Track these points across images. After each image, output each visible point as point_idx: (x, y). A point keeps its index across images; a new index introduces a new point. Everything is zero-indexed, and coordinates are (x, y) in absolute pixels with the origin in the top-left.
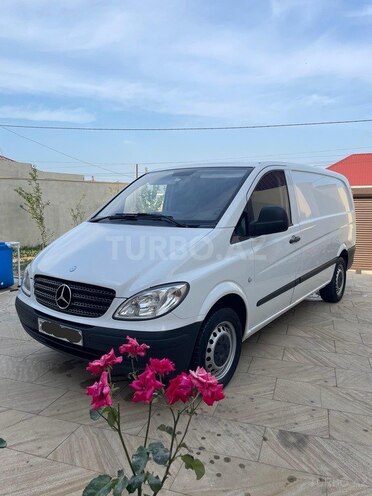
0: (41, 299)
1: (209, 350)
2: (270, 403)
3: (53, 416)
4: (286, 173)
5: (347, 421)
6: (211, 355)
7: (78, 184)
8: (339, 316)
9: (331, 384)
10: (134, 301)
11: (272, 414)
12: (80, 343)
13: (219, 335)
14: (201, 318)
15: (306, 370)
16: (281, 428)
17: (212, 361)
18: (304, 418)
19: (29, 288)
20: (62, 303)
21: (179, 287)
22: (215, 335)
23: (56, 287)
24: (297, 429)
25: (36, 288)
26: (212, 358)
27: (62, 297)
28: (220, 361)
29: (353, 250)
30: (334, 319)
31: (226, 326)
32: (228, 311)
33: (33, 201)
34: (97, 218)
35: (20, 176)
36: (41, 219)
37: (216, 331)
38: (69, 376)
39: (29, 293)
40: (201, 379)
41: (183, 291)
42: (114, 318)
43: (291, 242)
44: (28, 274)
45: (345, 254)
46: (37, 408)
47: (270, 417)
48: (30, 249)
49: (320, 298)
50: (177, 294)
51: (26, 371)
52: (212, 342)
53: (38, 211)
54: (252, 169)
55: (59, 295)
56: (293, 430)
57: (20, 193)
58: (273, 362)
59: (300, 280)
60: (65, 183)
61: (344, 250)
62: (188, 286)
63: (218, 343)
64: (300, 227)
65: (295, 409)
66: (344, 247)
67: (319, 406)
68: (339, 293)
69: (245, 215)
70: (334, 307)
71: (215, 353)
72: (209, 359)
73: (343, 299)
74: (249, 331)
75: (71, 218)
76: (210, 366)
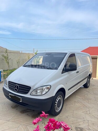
0: (10, 88)
1: (56, 104)
2: (72, 118)
3: (13, 122)
4: (75, 54)
5: (93, 124)
6: (56, 105)
7: (18, 54)
8: (88, 92)
9: (88, 113)
10: (36, 90)
11: (73, 122)
12: (21, 101)
13: (58, 99)
14: (54, 95)
15: (81, 108)
16: (76, 126)
17: (57, 107)
18: (82, 123)
19: (7, 85)
20: (16, 90)
21: (48, 86)
22: (57, 99)
23: (15, 85)
24: (80, 126)
25: (9, 85)
26: (57, 106)
27: (16, 88)
28: (59, 106)
29: (92, 74)
30: (87, 93)
31: (60, 96)
32: (61, 92)
33: (7, 58)
34: (25, 65)
35: (3, 51)
36: (8, 63)
37: (58, 98)
38: (17, 109)
39: (7, 86)
40: (64, 126)
41: (49, 88)
42: (30, 95)
43: (77, 73)
44: (6, 81)
45: (90, 75)
46: (8, 119)
47: (72, 123)
48: (5, 71)
49: (83, 87)
50: (48, 88)
51: (5, 107)
52: (56, 101)
53: (8, 61)
54: (67, 53)
55: (15, 87)
56: (79, 127)
57: (3, 56)
58: (72, 106)
59: (79, 83)
60: (15, 53)
61: (90, 74)
62: (51, 86)
63: (58, 102)
64: (79, 69)
65: (79, 120)
66: (89, 73)
67: (85, 119)
68: (88, 86)
69: (65, 66)
70: (87, 89)
71: (57, 104)
72: (56, 106)
73: (89, 87)
74: (66, 97)
75: (16, 63)
76: (56, 108)
